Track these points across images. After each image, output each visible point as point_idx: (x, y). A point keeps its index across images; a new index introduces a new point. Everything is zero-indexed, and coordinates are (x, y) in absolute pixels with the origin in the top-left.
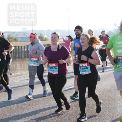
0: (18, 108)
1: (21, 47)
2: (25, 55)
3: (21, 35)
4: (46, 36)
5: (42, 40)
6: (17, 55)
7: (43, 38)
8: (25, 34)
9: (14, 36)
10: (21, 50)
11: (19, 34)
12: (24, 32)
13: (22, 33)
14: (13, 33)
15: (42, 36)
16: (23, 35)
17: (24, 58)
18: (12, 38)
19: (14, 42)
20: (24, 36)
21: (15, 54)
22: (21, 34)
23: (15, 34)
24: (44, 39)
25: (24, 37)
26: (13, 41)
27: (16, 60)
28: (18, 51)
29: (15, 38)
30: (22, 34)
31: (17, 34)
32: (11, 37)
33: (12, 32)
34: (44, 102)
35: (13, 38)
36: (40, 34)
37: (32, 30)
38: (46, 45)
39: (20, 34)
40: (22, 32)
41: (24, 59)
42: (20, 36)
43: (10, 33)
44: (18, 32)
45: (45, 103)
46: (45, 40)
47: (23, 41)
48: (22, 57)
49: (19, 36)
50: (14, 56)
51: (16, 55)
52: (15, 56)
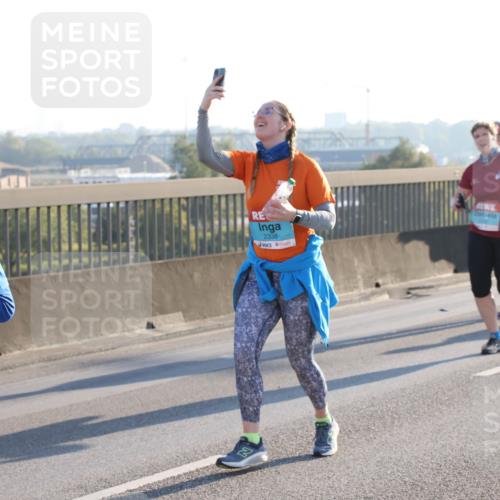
3: (322, 142)
4: (423, 149)
5: (406, 164)
7: (411, 155)
8: (338, 140)
11: (313, 142)
12: (332, 133)
13: (328, 136)
15: (407, 146)
16: (330, 145)
17: (335, 238)
20: (333, 149)
22: (319, 139)
24: (416, 159)
25: (333, 153)
30: (324, 139)
34: (415, 419)
36: (400, 139)
37: (365, 121)
38: (424, 183)
39: (315, 139)
40: (327, 132)
41: (333, 241)
42: (316, 147)
44: (309, 133)
45: (420, 423)
46: (419, 164)
47: (329, 169)
49: (313, 149)
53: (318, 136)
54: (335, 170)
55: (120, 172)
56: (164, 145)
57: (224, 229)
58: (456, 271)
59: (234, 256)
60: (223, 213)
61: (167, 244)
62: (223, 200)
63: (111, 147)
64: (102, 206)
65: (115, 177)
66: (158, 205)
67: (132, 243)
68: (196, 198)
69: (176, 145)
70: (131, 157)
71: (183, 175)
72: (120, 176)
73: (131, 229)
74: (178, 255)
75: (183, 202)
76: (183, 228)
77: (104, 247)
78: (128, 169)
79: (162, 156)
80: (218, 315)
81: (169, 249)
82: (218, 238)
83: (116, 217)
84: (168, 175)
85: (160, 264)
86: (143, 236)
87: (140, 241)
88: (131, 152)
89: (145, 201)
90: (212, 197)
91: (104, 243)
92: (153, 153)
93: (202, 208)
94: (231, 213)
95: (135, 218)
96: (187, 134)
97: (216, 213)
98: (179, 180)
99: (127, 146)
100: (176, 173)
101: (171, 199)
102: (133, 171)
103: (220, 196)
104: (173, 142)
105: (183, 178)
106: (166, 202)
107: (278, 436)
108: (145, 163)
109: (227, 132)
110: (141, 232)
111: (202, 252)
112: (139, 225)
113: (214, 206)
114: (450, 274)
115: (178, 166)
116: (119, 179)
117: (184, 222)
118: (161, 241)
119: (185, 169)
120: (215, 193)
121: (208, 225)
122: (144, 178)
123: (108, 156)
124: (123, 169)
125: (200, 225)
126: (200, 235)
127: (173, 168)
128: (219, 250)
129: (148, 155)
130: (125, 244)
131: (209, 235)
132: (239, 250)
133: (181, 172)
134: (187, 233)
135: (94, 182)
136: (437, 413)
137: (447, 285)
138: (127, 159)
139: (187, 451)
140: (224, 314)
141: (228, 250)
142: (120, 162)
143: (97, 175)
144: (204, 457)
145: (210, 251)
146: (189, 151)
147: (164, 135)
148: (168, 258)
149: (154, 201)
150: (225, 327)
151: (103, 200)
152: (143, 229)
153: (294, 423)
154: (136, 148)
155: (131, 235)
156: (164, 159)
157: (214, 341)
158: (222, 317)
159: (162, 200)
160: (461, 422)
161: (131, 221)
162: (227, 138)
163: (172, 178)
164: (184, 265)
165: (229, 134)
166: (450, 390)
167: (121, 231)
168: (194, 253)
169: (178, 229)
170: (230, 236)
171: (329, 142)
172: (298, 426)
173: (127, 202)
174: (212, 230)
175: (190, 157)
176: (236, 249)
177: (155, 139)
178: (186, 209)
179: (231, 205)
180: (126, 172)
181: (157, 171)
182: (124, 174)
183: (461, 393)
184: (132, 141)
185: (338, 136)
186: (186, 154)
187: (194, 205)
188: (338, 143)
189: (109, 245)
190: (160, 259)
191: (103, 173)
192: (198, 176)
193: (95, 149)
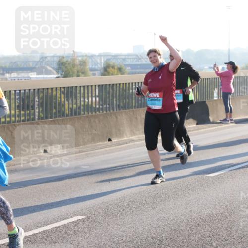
0: (124, 210)
1: (131, 84)
2: (140, 102)
3: (132, 60)
6: (123, 101)
8: (140, 59)
9: (117, 63)
10: (131, 91)
11: (127, 60)
12: (137, 55)
13: (135, 57)
14: (115, 56)
16: (136, 61)
17: (138, 107)
18: (113, 67)
19: (117, 75)
20: (138, 63)
21: (119, 99)
22: (131, 58)
23: (118, 60)
25: (137, 65)
26: (116, 73)
27: (121, 110)
28: (124, 93)
29: (119, 66)
30: (133, 58)
31: (124, 59)
32: (111, 64)
33: (113, 54)
34: (176, 198)
35: (116, 68)
39: (128, 58)
40: (134, 55)
41: (136, 109)
42: (129, 62)
43: (110, 57)
44: (126, 55)
45: (179, 200)
47: (135, 74)
48: (134, 105)
49: (127, 63)
50: (118, 103)
51: (121, 101)
52: (120, 103)
53: (130, 57)
54: (138, 74)
55: (31, 75)
56: (53, 61)
57: (82, 103)
58: (197, 124)
59: (87, 116)
60: (82, 95)
61: (54, 111)
62: (82, 89)
63: (26, 62)
64: (22, 91)
65: (29, 77)
66: (50, 91)
67: (37, 110)
68: (69, 87)
69: (59, 61)
70: (37, 67)
71: (63, 76)
72: (31, 76)
73: (36, 103)
74: (60, 116)
75: (62, 89)
76: (62, 102)
77: (23, 112)
78: (35, 73)
79: (52, 66)
80: (79, 146)
81: (55, 113)
82: (80, 108)
83: (28, 97)
84: (56, 76)
85: (51, 121)
86: (42, 106)
87: (41, 109)
88: (37, 65)
89: (43, 89)
90: (76, 87)
91: (23, 110)
92: (47, 65)
93: (72, 92)
94: (86, 95)
95: (38, 98)
96: (65, 56)
97: (79, 95)
98: (61, 78)
99: (35, 62)
100: (59, 75)
101: (56, 88)
102: (37, 74)
103: (80, 87)
104: (58, 60)
105: (62, 77)
106: (54, 90)
107: (108, 206)
108: (44, 70)
109: (85, 54)
110: (41, 105)
111: (72, 115)
112: (40, 101)
113: (78, 92)
114: (195, 126)
115: (60, 71)
116: (31, 78)
117: (63, 99)
118: (51, 109)
119: (64, 73)
120: (78, 85)
121: (75, 101)
122: (43, 78)
123: (25, 67)
124: (33, 73)
125: (70, 101)
126: (71, 106)
127: (58, 73)
128: (80, 114)
129: (46, 66)
130: (33, 111)
131: (75, 106)
132: (90, 113)
133: (61, 75)
134: (64, 105)
135: (18, 80)
136: (187, 195)
137: (193, 131)
138: (35, 68)
139: (63, 214)
140: (82, 145)
141: (84, 114)
142: (31, 70)
143: (20, 76)
144: (72, 217)
145: (76, 114)
146: (66, 64)
147: (53, 56)
148: (54, 118)
149: (48, 89)
150: (83, 152)
151: (22, 88)
152: (42, 103)
153: (117, 200)
154: (40, 62)
155: (36, 106)
156: (53, 68)
157: (77, 159)
158: (81, 147)
159: (52, 89)
160: (199, 199)
161: (37, 99)
162: (85, 58)
163: (57, 78)
164: (62, 121)
165: (86, 55)
166: (194, 183)
167: (31, 104)
168: (68, 115)
169: (60, 103)
170: (86, 107)
171: (136, 60)
172: (118, 202)
173: (34, 90)
174: (76, 104)
175: (66, 67)
176: (88, 113)
177: (49, 58)
178: (64, 93)
179: (86, 91)
180: (34, 75)
181: (50, 74)
182: (33, 76)
183: (200, 184)
184: (37, 59)
185: (140, 57)
186: (64, 66)
187: (68, 91)
188: (140, 60)
189: (25, 111)
190: (51, 118)
191: (23, 75)
192: (70, 77)
193: (19, 63)
